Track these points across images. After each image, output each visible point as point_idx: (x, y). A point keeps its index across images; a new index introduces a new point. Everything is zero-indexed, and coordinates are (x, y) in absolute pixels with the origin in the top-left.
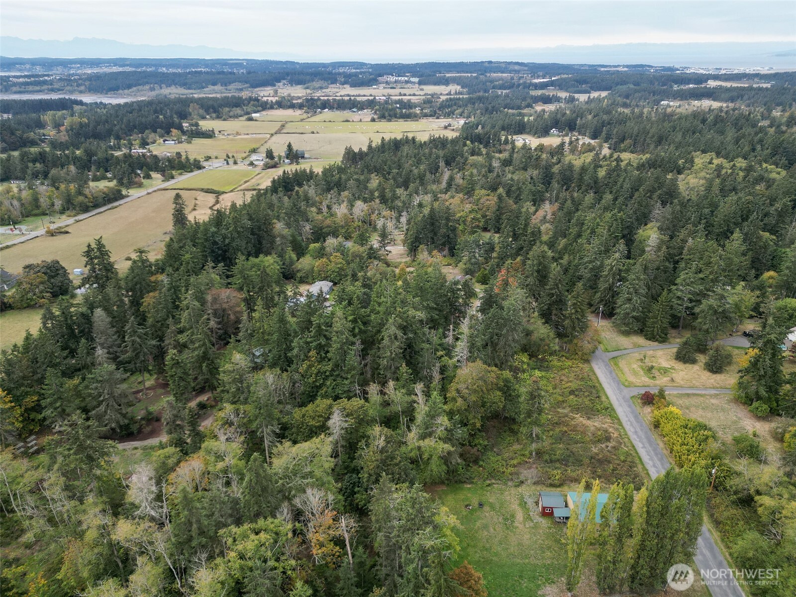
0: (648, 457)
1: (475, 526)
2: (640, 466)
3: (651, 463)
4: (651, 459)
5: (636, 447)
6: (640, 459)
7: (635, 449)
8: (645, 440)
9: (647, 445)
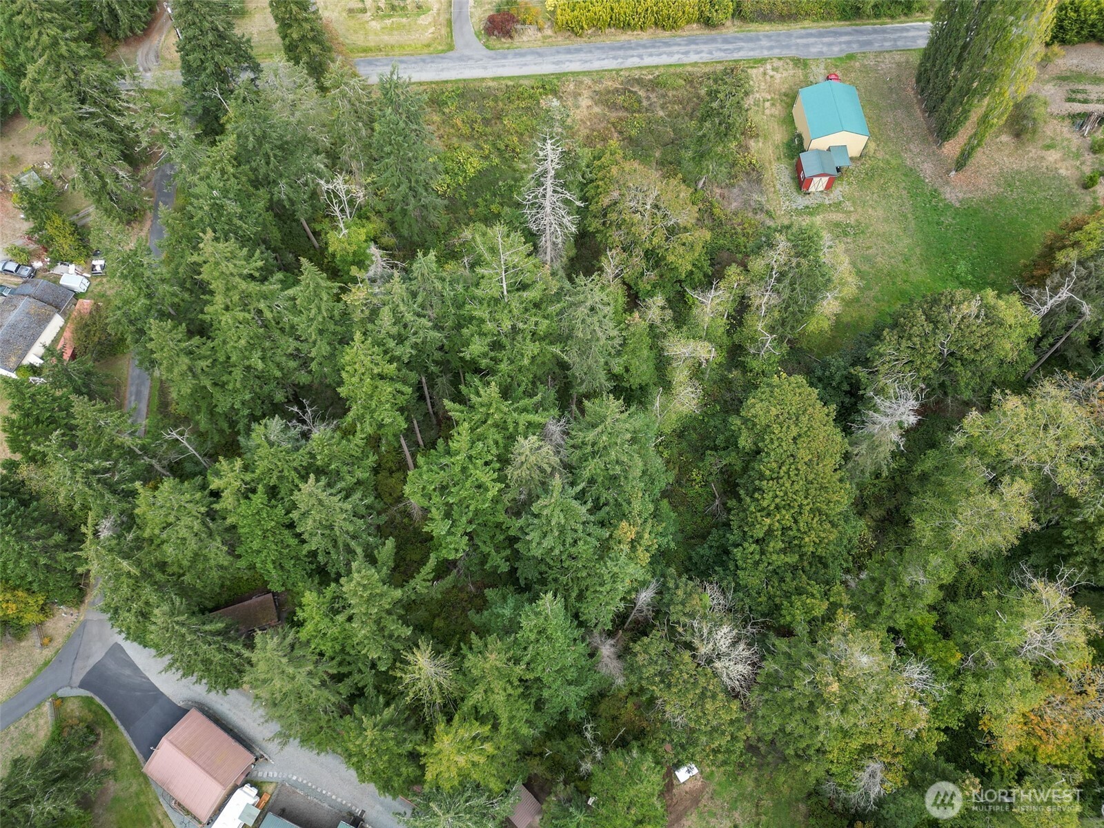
8: (621, 53)
9: (634, 52)
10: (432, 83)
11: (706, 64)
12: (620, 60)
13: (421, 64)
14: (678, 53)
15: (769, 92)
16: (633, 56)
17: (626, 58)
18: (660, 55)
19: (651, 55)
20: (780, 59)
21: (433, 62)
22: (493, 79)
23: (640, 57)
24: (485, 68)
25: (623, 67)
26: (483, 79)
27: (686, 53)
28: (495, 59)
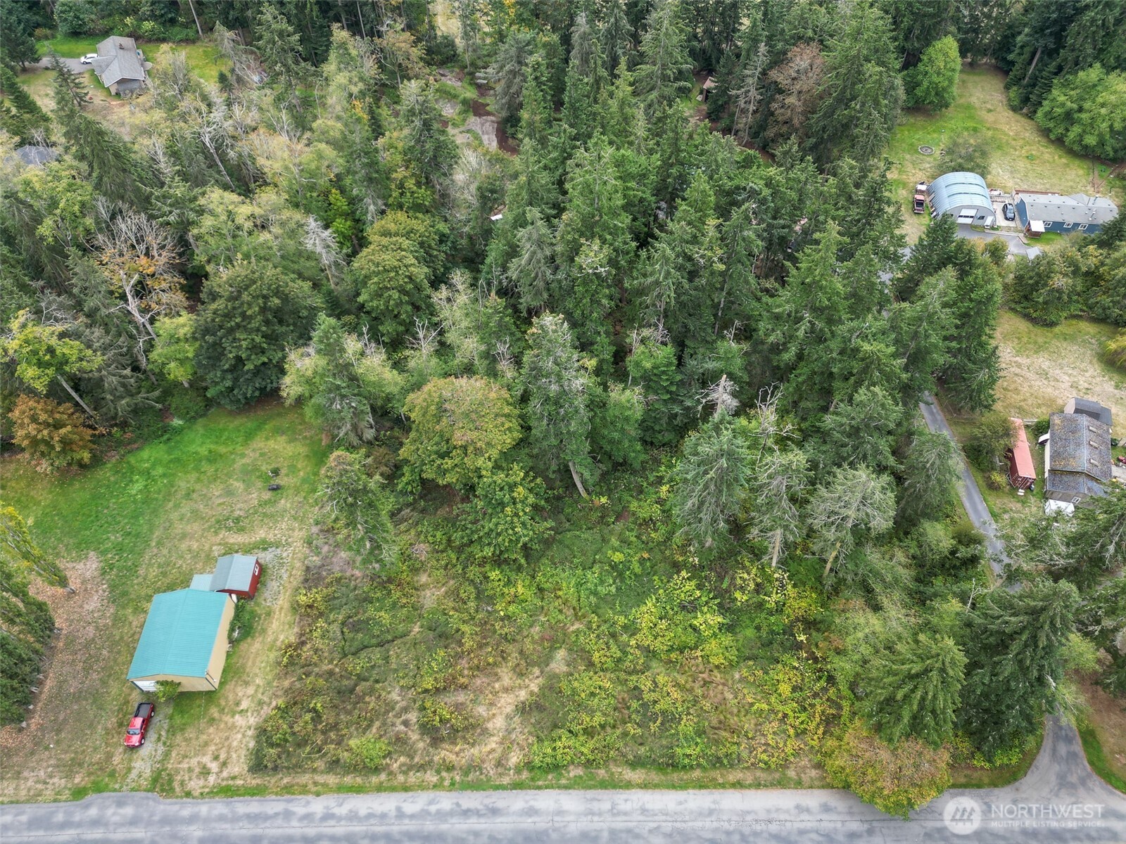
0: (363, 812)
1: (236, 480)
2: (332, 780)
3: (343, 810)
4: (353, 817)
5: (404, 795)
6: (359, 790)
7: (393, 789)
8: (429, 826)
9: (409, 826)
10: (723, 786)
11: (304, 790)
12: (433, 808)
13: (747, 831)
14: (340, 819)
15: (233, 727)
16: (412, 817)
17: (424, 814)
18: (370, 816)
19: (383, 816)
20: (188, 794)
21: (728, 833)
22: (628, 785)
23: (400, 815)
24: (644, 811)
25: (431, 794)
26: (645, 786)
27: (328, 816)
28: (629, 831)
